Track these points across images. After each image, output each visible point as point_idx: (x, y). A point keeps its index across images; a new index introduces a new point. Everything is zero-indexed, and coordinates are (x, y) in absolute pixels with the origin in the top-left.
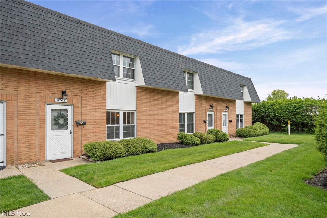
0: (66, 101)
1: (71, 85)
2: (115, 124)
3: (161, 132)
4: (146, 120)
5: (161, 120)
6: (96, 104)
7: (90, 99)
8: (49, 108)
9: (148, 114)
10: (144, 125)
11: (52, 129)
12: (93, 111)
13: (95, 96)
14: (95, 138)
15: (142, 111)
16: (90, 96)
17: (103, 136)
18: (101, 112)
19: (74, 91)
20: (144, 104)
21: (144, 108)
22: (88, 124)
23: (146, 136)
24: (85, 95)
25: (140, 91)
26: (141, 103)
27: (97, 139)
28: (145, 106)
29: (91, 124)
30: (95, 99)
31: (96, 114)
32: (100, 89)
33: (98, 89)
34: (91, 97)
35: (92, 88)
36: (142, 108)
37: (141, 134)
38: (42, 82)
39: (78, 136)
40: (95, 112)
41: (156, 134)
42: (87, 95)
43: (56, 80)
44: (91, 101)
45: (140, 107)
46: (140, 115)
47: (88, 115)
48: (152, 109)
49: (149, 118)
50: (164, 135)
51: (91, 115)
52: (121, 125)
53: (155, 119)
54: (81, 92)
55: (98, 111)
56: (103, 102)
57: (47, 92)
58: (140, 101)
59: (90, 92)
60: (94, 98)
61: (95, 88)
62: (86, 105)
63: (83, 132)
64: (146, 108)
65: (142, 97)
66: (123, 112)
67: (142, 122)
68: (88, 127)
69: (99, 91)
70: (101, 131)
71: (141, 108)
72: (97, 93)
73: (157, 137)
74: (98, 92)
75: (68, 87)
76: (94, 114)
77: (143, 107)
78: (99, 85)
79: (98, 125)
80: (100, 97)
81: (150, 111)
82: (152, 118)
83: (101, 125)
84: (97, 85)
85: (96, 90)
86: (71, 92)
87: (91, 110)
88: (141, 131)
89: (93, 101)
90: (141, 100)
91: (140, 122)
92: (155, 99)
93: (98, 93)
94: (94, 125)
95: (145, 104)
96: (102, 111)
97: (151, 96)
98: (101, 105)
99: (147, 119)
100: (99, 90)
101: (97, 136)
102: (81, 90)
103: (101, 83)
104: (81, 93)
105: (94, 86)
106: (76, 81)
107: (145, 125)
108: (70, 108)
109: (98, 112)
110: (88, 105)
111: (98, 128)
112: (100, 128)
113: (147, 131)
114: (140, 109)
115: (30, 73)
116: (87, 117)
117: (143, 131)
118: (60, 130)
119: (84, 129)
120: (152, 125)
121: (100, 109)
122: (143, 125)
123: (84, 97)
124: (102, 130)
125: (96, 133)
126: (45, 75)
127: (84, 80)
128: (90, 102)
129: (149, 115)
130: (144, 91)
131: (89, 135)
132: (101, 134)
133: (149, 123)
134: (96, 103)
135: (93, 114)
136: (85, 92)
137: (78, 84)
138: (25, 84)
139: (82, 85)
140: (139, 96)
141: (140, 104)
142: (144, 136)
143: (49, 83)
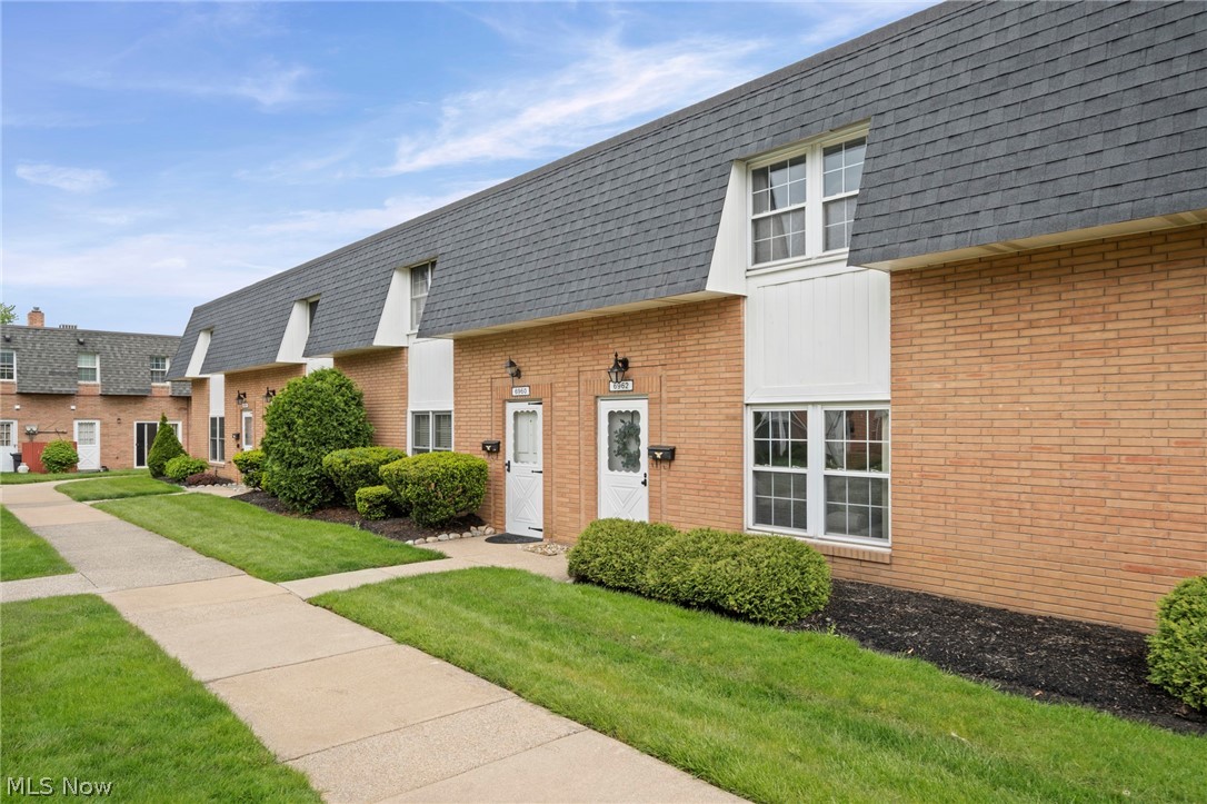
0: (630, 386)
1: (641, 337)
2: (787, 465)
3: (1104, 546)
4: (952, 454)
5: (1104, 459)
6: (707, 388)
7: (687, 372)
8: (605, 407)
9: (972, 416)
10: (937, 484)
11: (611, 467)
12: (697, 411)
13: (702, 359)
14: (703, 510)
15: (922, 400)
16: (688, 360)
17: (729, 508)
18: (721, 417)
19: (647, 352)
20: (941, 362)
21: (939, 386)
22: (682, 457)
23: (952, 546)
24: (675, 361)
25: (911, 291)
26: (916, 357)
27: (711, 517)
28: (944, 374)
29: (692, 457)
30: (703, 371)
31: (706, 423)
32: (720, 330)
33: (711, 329)
34: (692, 365)
35: (694, 331)
36: (926, 386)
37: (912, 526)
38: (588, 344)
39: (658, 495)
40: (702, 417)
41: (1049, 549)
42: (679, 361)
43: (611, 331)
44: (691, 377)
45: (909, 379)
46: (912, 424)
47: (683, 429)
48: (1001, 383)
49: (977, 440)
50: (1131, 569)
51: (692, 429)
52: (816, 471)
53: (1039, 448)
54: (665, 351)
55: (711, 411)
56: (728, 375)
57: (596, 368)
58: (907, 350)
59: (688, 349)
60: (701, 365)
61: (704, 330)
62: (677, 395)
63: (670, 485)
64: (953, 385)
65: (924, 326)
66: (826, 412)
67: (924, 461)
68: (682, 469)
69: (715, 339)
70: (723, 489)
71: (915, 386)
72: (708, 347)
73: (1057, 574)
74: (711, 341)
75: (634, 343)
76: (702, 424)
77: (935, 377)
78: (716, 316)
79: (711, 464)
80: (719, 361)
81: (989, 399)
82: (1003, 439)
83: (723, 465)
84: (710, 317)
85: (708, 335)
86: (640, 359)
87: (691, 411)
88: (918, 512)
89: (696, 377)
90: (915, 342)
91: (908, 460)
92: (1035, 316)
93: (714, 346)
94: (699, 464)
95: (950, 362)
96: (726, 411)
97: (995, 304)
98: (722, 387)
99: (963, 447)
100: (717, 334)
101: (711, 505)
102: (663, 346)
103: (722, 304)
104: (663, 357)
105: (698, 325)
106: (653, 319)
107: (944, 484)
108: (641, 406)
109: (713, 417)
110: (682, 395)
111: (712, 476)
112: (717, 477)
113: (960, 516)
114: (910, 393)
116: (682, 435)
117: (933, 513)
118: (623, 473)
119: (672, 473)
120: (1007, 488)
121: (718, 405)
122: (926, 483)
123: (674, 367)
124: (727, 483)
125: (707, 494)
126: (592, 323)
127: (672, 312)
128: (688, 383)
129: (979, 423)
130: (942, 287)
131: (687, 497)
132: (724, 501)
133: (981, 470)
134: (708, 382)
135: (696, 423)
136: (675, 350)
137: (656, 330)
138: (564, 356)
139: (668, 328)
140: (904, 321)
141: (911, 364)
142: (941, 544)
143: (600, 342)
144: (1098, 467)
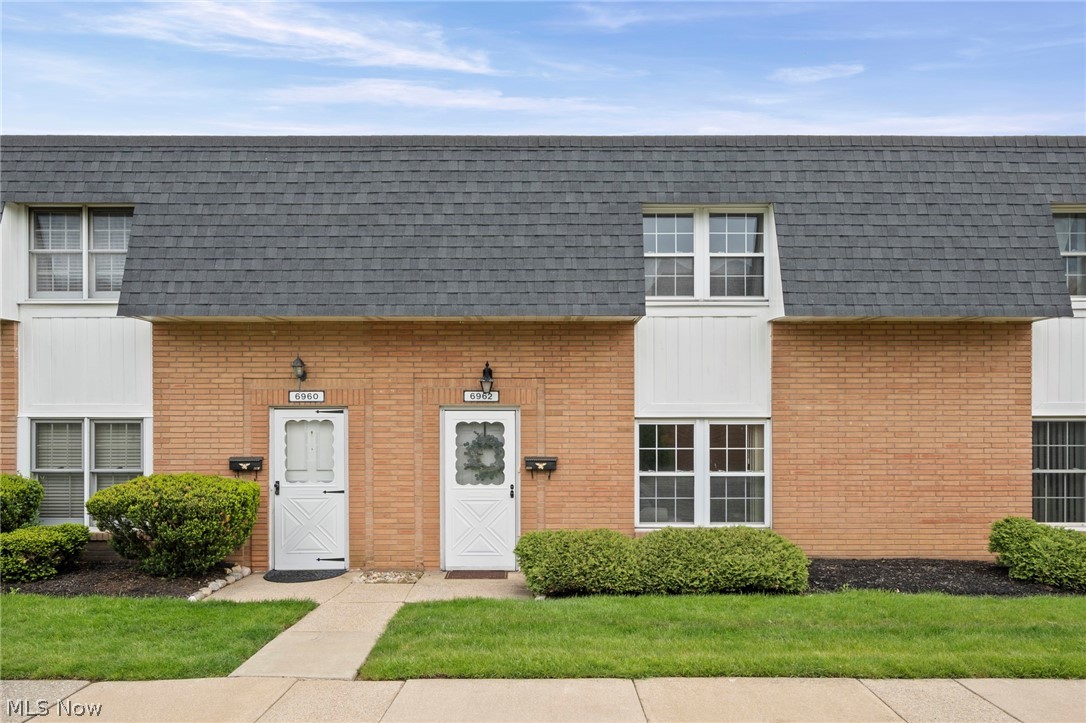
0: (495, 396)
1: (510, 348)
2: (674, 470)
3: (910, 510)
4: (819, 456)
5: (910, 456)
6: (596, 402)
7: (572, 386)
8: (450, 419)
9: (832, 429)
10: (808, 478)
11: (460, 481)
12: (584, 424)
13: (591, 375)
14: (591, 516)
15: (797, 418)
16: (573, 375)
17: (620, 510)
18: (612, 429)
19: (520, 364)
20: (811, 391)
21: (809, 408)
22: (565, 467)
23: (818, 521)
24: (556, 375)
25: (789, 338)
26: (792, 386)
27: (600, 521)
28: (813, 400)
29: (578, 467)
30: (591, 386)
31: (596, 435)
32: (611, 350)
33: (601, 349)
34: (577, 381)
35: (581, 349)
36: (800, 408)
37: (790, 510)
38: (430, 349)
39: (533, 505)
40: (591, 429)
41: (880, 515)
42: (561, 375)
43: (466, 338)
44: (577, 391)
45: (787, 402)
46: (790, 435)
47: (567, 440)
48: (851, 407)
49: (836, 446)
50: (925, 522)
51: (579, 440)
52: (702, 473)
53: (874, 450)
54: (543, 364)
55: (601, 424)
56: (620, 392)
57: (442, 375)
58: (786, 381)
59: (572, 364)
60: (589, 381)
61: (592, 348)
62: (560, 407)
63: (549, 494)
64: (819, 407)
65: (799, 364)
66: (711, 426)
67: (798, 462)
68: (566, 478)
69: (605, 357)
70: (615, 494)
71: (792, 407)
72: (597, 365)
73: (884, 531)
74: (600, 359)
75: (500, 354)
76: (589, 435)
77: (805, 402)
78: (608, 338)
79: (601, 472)
80: (611, 378)
81: (843, 418)
82: (853, 445)
83: (615, 473)
84: (597, 338)
85: (596, 354)
86: (510, 370)
87: (577, 423)
88: (794, 499)
89: (583, 391)
90: (792, 375)
91: (787, 462)
92: (872, 365)
93: (604, 365)
94: (587, 472)
95: (817, 391)
96: (618, 424)
97: (848, 354)
98: (613, 402)
99: (826, 451)
100: (608, 354)
101: (599, 510)
102: (541, 359)
103: (614, 327)
104: (541, 370)
105: (585, 344)
106: (528, 332)
107: (813, 477)
108: (509, 419)
109: (603, 429)
110: (565, 408)
111: (602, 483)
112: (609, 483)
113: (824, 499)
114: (788, 413)
115: (400, 327)
116: (565, 446)
117: (805, 499)
118: (480, 486)
119: (552, 483)
120: (855, 478)
121: (609, 418)
122: (800, 477)
123: (554, 380)
124: (618, 489)
125: (596, 499)
126: (438, 327)
127: (552, 328)
128: (573, 397)
129: (837, 434)
130: (812, 338)
131: (572, 505)
132: (615, 505)
133: (838, 467)
134: (596, 397)
135: (583, 435)
136: (556, 364)
137: (532, 343)
138: (389, 359)
139: (547, 343)
140: (783, 359)
141: (789, 391)
142: (811, 521)
143: (449, 349)
144: (907, 461)
